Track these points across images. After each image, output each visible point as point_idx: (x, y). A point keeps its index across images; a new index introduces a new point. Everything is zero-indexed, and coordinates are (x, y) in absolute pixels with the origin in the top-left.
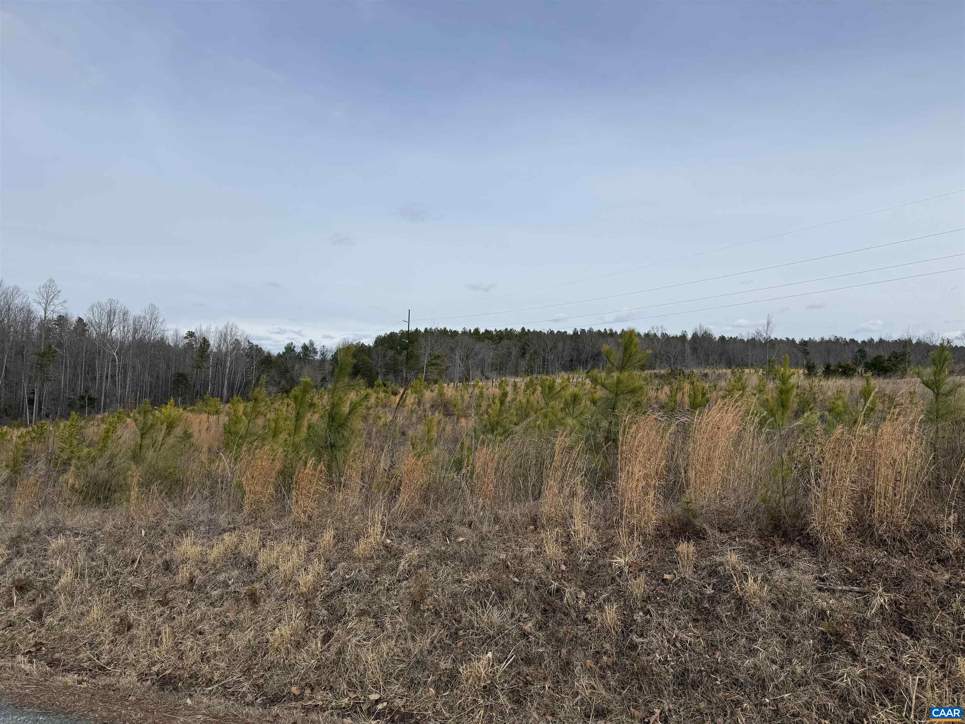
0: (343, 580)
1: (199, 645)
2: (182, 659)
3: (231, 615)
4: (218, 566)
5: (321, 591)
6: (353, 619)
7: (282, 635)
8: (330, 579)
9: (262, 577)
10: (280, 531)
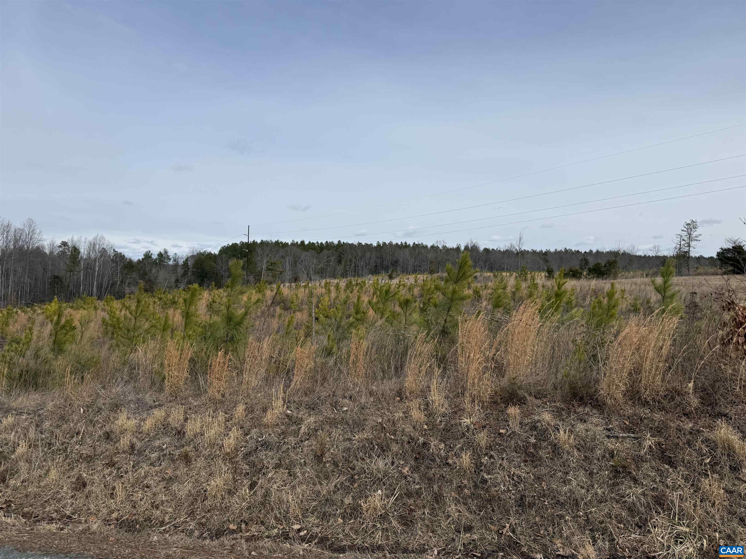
0: (257, 442)
1: (147, 496)
2: (135, 507)
3: (169, 471)
4: (152, 435)
5: (241, 451)
6: (271, 471)
7: (217, 485)
8: (247, 442)
9: (190, 442)
10: (199, 406)
